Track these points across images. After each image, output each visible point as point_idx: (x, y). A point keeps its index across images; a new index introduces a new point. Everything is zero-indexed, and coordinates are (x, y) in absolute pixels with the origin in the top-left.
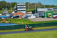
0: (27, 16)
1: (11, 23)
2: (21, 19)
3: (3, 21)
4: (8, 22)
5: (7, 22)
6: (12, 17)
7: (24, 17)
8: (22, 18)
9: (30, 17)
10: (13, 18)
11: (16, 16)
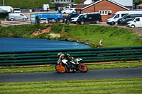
0: (129, 17)
1: (67, 40)
2: (106, 28)
3: (44, 31)
4: (59, 36)
5: (53, 35)
6: (75, 19)
7: (117, 20)
8: (111, 24)
9: (138, 20)
10: (79, 22)
11: (88, 16)
